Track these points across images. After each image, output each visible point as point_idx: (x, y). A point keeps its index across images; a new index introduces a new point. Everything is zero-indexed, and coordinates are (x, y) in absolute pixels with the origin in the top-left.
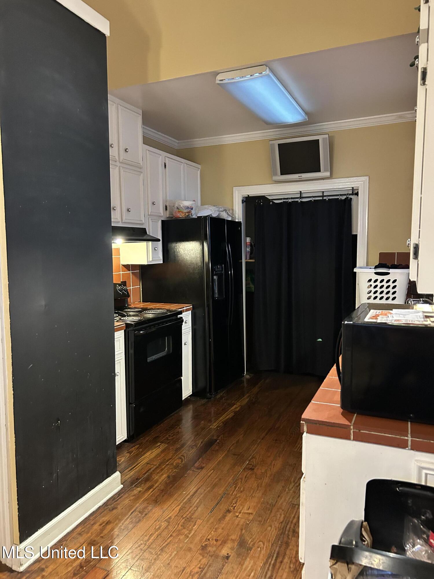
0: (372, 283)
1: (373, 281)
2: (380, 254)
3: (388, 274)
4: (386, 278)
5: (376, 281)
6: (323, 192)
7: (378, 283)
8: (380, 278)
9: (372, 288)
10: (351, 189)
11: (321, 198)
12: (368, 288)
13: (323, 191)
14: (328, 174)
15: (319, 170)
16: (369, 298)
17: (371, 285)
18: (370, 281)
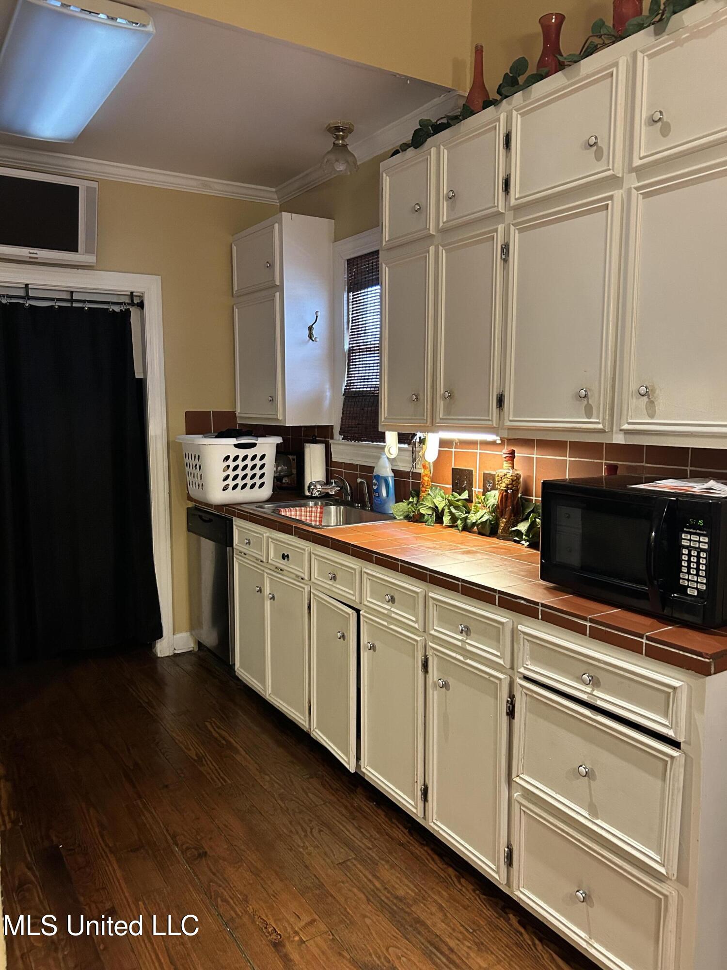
0: (230, 462)
1: (231, 458)
2: (186, 413)
3: (254, 445)
4: (250, 452)
5: (236, 458)
6: (72, 292)
7: (239, 462)
8: (242, 453)
9: (230, 472)
10: (129, 294)
11: (69, 305)
12: (224, 471)
13: (72, 290)
14: (91, 259)
15: (75, 249)
16: (225, 488)
17: (228, 466)
18: (227, 458)
